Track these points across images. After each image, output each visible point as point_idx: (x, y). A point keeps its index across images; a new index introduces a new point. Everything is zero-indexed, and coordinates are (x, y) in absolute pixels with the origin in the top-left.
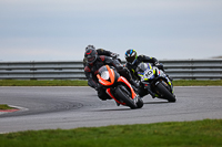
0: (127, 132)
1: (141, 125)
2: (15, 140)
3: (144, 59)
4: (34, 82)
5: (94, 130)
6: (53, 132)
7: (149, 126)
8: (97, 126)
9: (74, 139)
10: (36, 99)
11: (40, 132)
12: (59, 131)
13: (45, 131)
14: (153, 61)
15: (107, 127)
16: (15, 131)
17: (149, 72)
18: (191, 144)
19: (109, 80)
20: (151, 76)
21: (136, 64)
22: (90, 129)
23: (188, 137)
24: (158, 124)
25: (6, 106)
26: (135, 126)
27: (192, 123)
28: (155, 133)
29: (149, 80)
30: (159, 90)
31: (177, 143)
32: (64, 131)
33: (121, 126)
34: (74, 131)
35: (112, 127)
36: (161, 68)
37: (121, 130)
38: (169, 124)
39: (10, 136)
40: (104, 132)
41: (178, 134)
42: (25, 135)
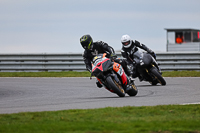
0: (36, 118)
1: (49, 112)
7: (56, 113)
15: (19, 114)
23: (91, 123)
24: (64, 111)
26: (43, 113)
27: (95, 111)
28: (61, 120)
31: (82, 129)
33: (31, 113)
35: (24, 114)
37: (31, 116)
38: (75, 111)
40: (16, 119)
41: (82, 120)
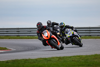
0: (60, 60)
1: (66, 57)
2: (10, 64)
3: (68, 27)
4: (18, 37)
5: (45, 59)
6: (27, 60)
7: (70, 57)
8: (47, 57)
9: (36, 63)
10: (19, 45)
11: (21, 60)
12: (29, 59)
13: (23, 60)
14: (72, 28)
15: (51, 58)
16: (10, 59)
17: (70, 33)
18: (89, 65)
19: (47, 37)
20: (71, 35)
21: (64, 29)
22: (43, 59)
24: (74, 56)
25: (6, 48)
26: (64, 57)
27: (89, 56)
28: (72, 61)
29: (70, 37)
30: (75, 41)
31: (83, 65)
32: (32, 60)
33: (57, 57)
34: (36, 60)
35: (54, 58)
36: (76, 31)
37: (58, 59)
38: (79, 56)
39: (7, 62)
40: (50, 60)
41: (83, 61)
42: (14, 61)
